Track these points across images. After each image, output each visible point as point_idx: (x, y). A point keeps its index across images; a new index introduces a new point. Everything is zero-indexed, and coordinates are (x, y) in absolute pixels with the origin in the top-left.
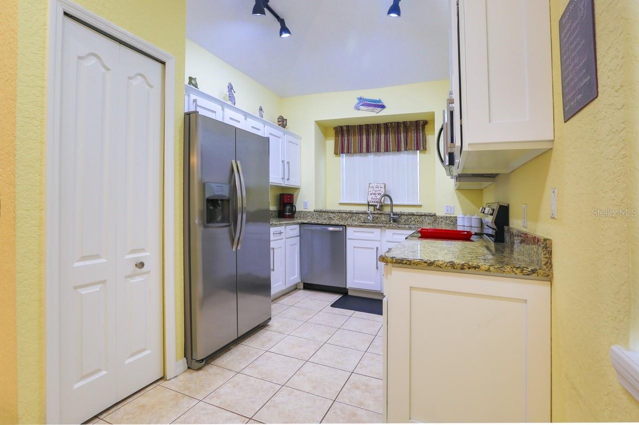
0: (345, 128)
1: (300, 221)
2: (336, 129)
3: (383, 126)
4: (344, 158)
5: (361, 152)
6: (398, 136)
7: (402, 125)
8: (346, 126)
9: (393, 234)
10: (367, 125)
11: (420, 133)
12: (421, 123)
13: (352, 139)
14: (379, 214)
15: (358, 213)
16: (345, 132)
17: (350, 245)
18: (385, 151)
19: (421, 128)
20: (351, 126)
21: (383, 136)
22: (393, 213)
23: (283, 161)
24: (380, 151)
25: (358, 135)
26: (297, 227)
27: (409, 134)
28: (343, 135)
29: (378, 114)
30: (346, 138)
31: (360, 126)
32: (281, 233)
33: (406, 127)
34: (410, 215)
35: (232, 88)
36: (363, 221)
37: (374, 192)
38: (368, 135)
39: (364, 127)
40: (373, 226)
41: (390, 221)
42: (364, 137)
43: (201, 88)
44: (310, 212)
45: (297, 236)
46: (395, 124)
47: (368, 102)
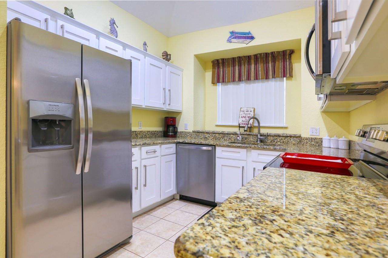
0: (220, 61)
1: (175, 141)
2: (213, 62)
3: (253, 57)
4: (220, 87)
5: (234, 81)
6: (266, 65)
7: (271, 56)
8: (221, 59)
9: (258, 154)
10: (239, 58)
11: (286, 62)
12: (288, 52)
13: (226, 69)
14: (248, 135)
15: (229, 134)
16: (221, 65)
17: (219, 163)
18: (254, 80)
19: (287, 57)
20: (225, 59)
21: (253, 66)
22: (260, 134)
23: (164, 89)
24: (251, 80)
25: (232, 67)
26: (174, 145)
27: (277, 62)
28: (219, 67)
29: (248, 45)
30: (221, 70)
31: (233, 58)
32: (155, 152)
33: (274, 56)
34: (276, 136)
35: (114, 23)
36: (233, 141)
37: (244, 115)
38: (240, 66)
39: (237, 60)
40: (239, 146)
41: (257, 141)
42: (237, 68)
43: (77, 18)
44: (190, 132)
45: (174, 154)
46: (264, 55)
47: (239, 35)
